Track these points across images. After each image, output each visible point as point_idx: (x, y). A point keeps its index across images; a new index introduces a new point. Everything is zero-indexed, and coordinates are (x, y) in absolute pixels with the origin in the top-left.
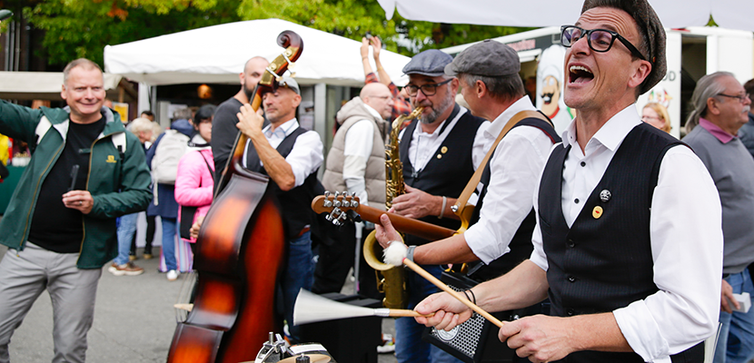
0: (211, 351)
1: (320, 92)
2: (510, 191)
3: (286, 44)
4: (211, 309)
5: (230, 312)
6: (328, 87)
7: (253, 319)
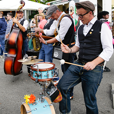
0: (12, 61)
1: (25, 12)
2: (63, 29)
3: (22, 3)
4: (11, 54)
5: (15, 54)
6: (27, 11)
7: (19, 55)
